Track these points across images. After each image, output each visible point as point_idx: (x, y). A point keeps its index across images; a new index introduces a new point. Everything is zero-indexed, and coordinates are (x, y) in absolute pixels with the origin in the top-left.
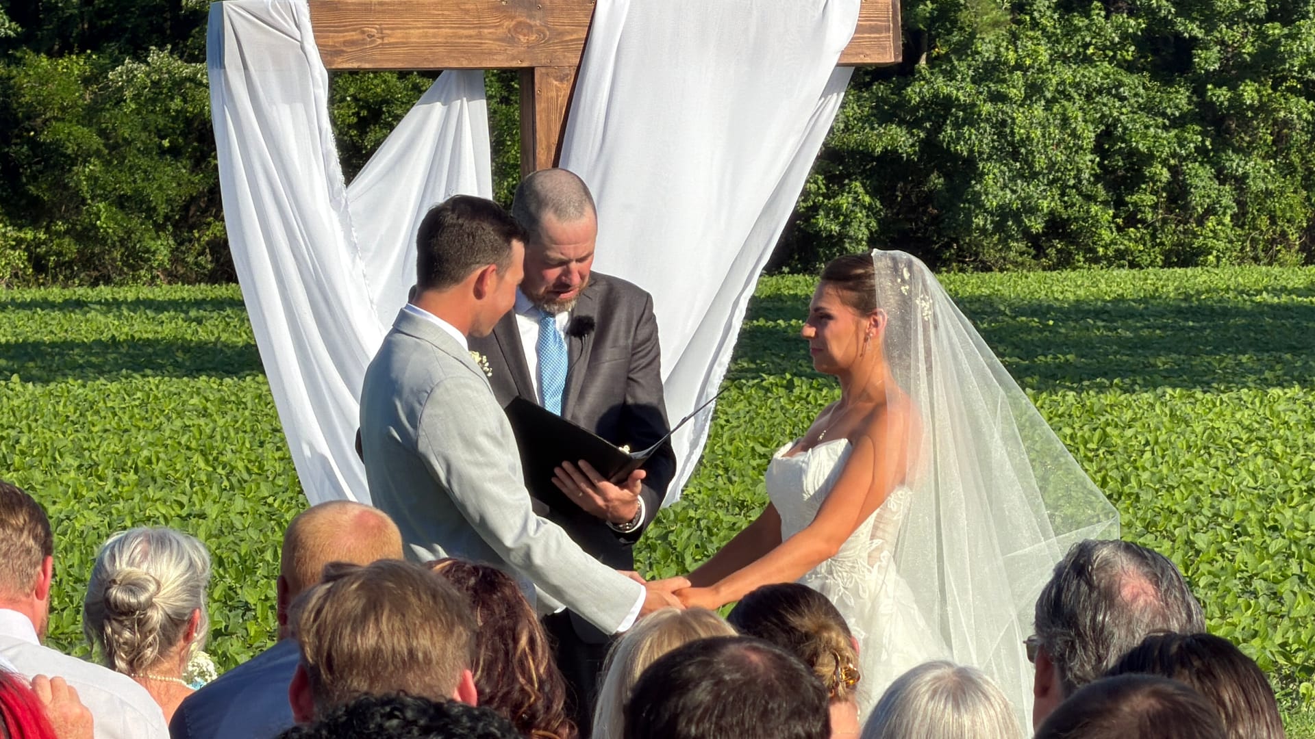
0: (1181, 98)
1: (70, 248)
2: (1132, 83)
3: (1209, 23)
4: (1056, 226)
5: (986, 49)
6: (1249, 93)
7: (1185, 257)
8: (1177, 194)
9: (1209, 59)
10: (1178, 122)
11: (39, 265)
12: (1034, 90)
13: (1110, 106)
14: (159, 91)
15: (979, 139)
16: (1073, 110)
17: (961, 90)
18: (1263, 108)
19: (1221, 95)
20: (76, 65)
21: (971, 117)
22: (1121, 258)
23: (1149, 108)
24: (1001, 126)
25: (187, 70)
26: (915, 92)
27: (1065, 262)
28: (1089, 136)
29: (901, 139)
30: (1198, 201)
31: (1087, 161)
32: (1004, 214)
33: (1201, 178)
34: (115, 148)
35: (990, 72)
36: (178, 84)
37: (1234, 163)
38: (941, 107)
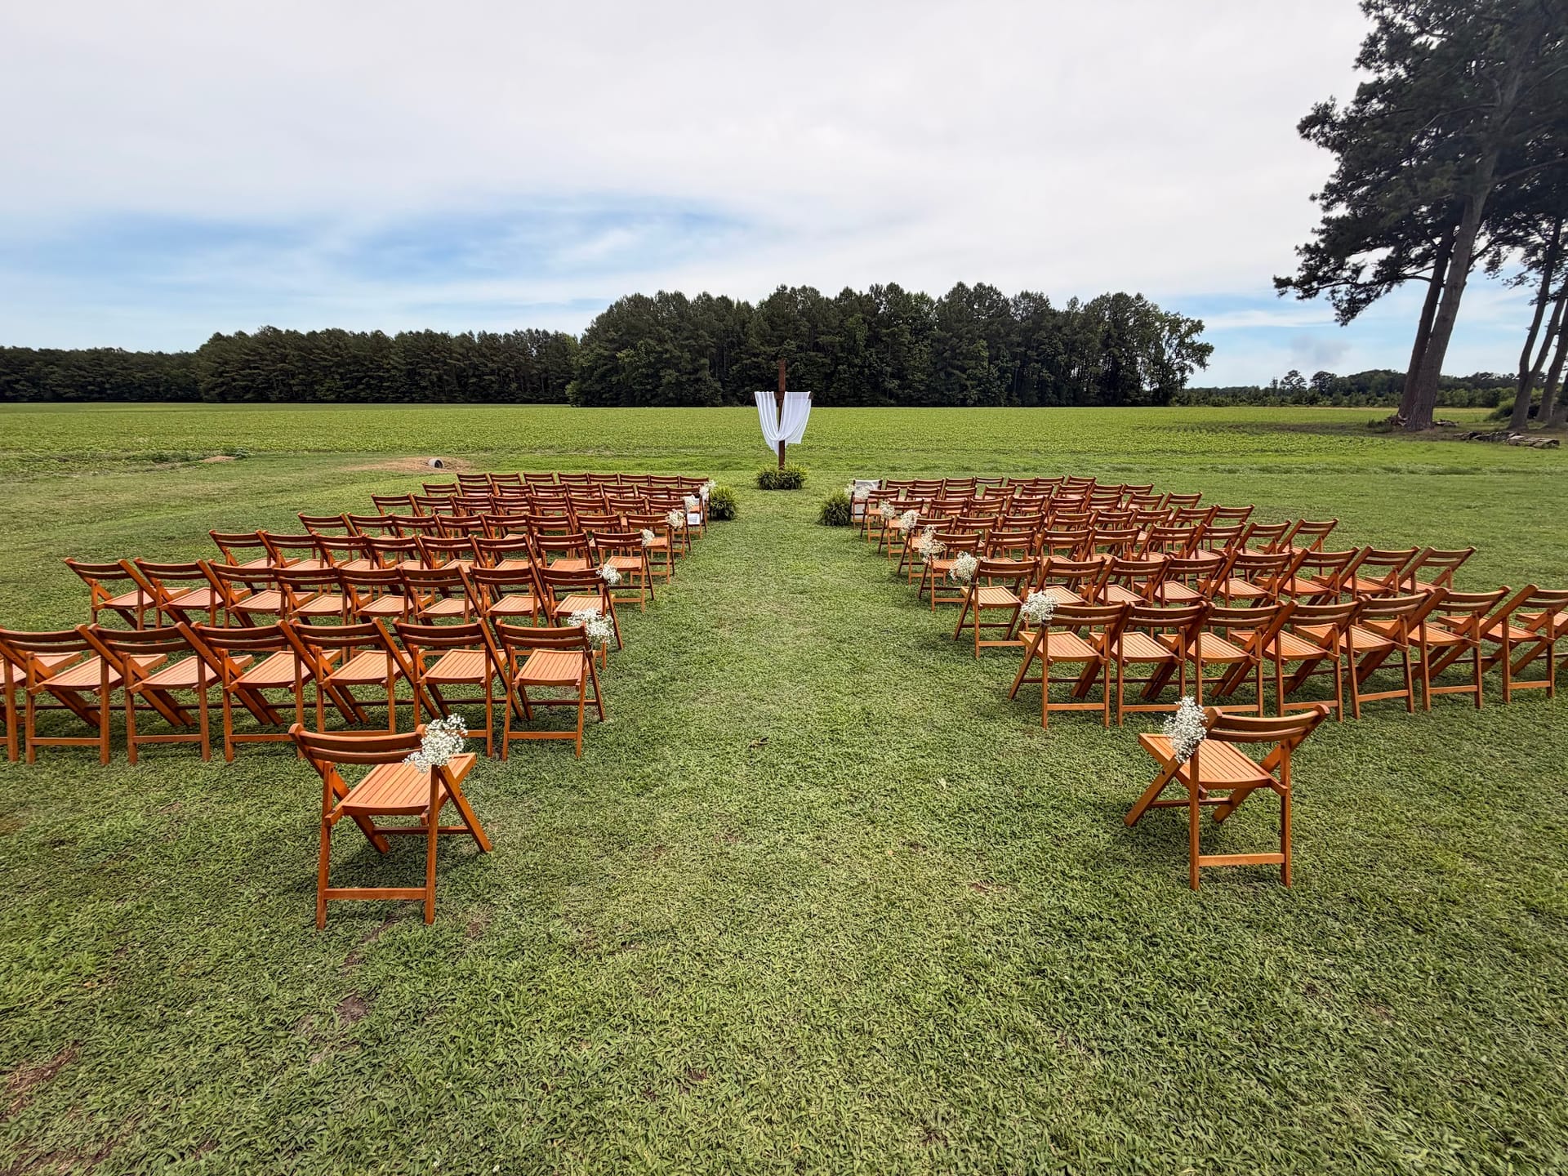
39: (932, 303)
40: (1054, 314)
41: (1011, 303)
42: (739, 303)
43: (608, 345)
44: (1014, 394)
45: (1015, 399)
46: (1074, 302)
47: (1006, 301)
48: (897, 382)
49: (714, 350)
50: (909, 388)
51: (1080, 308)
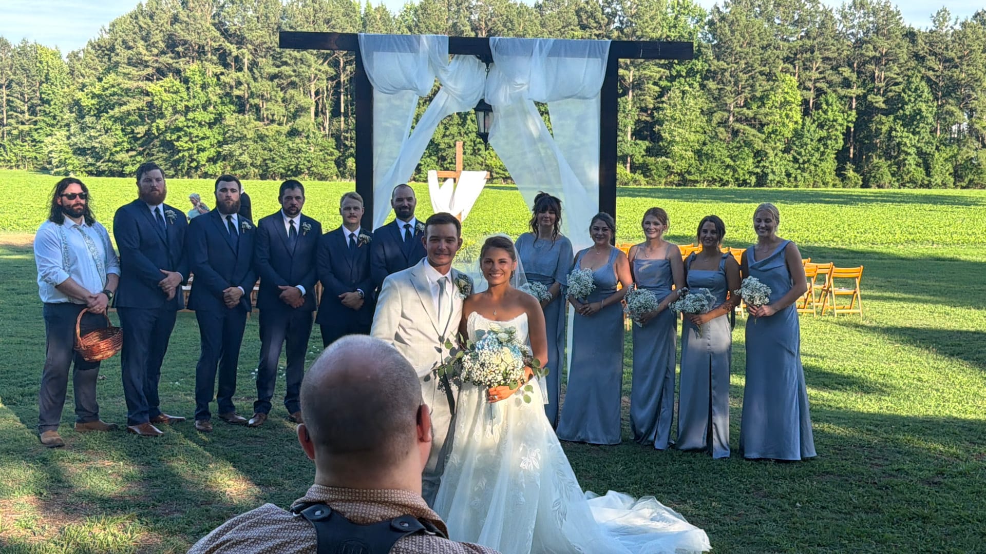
0: (797, 166)
1: (652, 181)
2: (791, 164)
3: (802, 156)
4: (778, 182)
5: (771, 159)
6: (806, 166)
7: (796, 186)
8: (796, 178)
9: (801, 161)
10: (796, 169)
11: (647, 182)
12: (777, 164)
13: (788, 167)
14: (662, 163)
15: (769, 171)
16: (782, 167)
17: (767, 164)
18: (808, 168)
19: (802, 166)
20: (653, 158)
21: (768, 168)
22: (788, 186)
23: (793, 167)
24: (772, 169)
25: (666, 159)
26: (761, 165)
27: (780, 187)
28: (784, 171)
29: (758, 170)
30: (798, 179)
31: (784, 174)
32: (771, 181)
33: (799, 177)
34: (658, 169)
35: (771, 162)
36: (666, 162)
37: (804, 174)
38: (764, 167)
39: (702, 16)
40: (911, 35)
41: (837, 16)
42: (369, 6)
43: (133, 71)
44: (849, 165)
45: (851, 173)
46: (941, 16)
47: (827, 13)
48: (644, 144)
49: (324, 84)
50: (666, 154)
51: (952, 25)
